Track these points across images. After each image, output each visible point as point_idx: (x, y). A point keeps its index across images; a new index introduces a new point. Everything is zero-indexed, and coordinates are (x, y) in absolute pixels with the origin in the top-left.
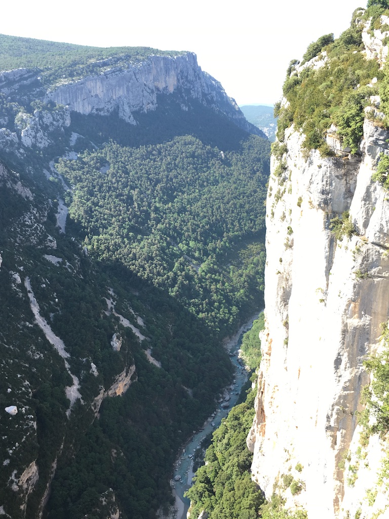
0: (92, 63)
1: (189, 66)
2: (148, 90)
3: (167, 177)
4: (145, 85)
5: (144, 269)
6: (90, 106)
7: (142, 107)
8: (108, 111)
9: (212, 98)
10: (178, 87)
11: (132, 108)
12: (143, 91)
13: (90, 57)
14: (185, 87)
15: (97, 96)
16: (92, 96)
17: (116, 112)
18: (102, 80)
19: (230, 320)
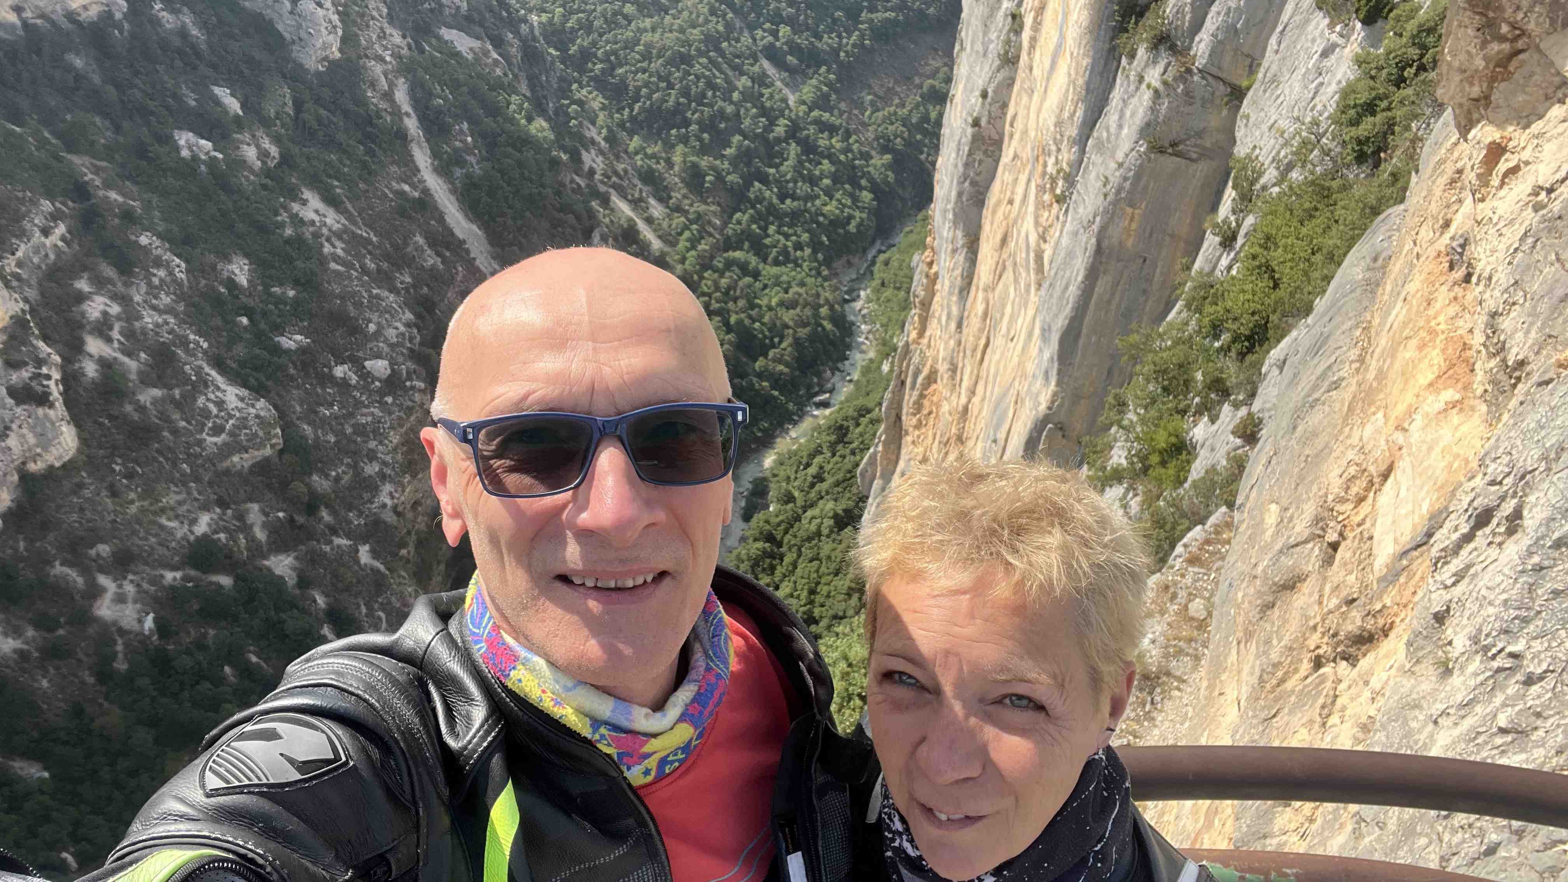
19: (853, 223)
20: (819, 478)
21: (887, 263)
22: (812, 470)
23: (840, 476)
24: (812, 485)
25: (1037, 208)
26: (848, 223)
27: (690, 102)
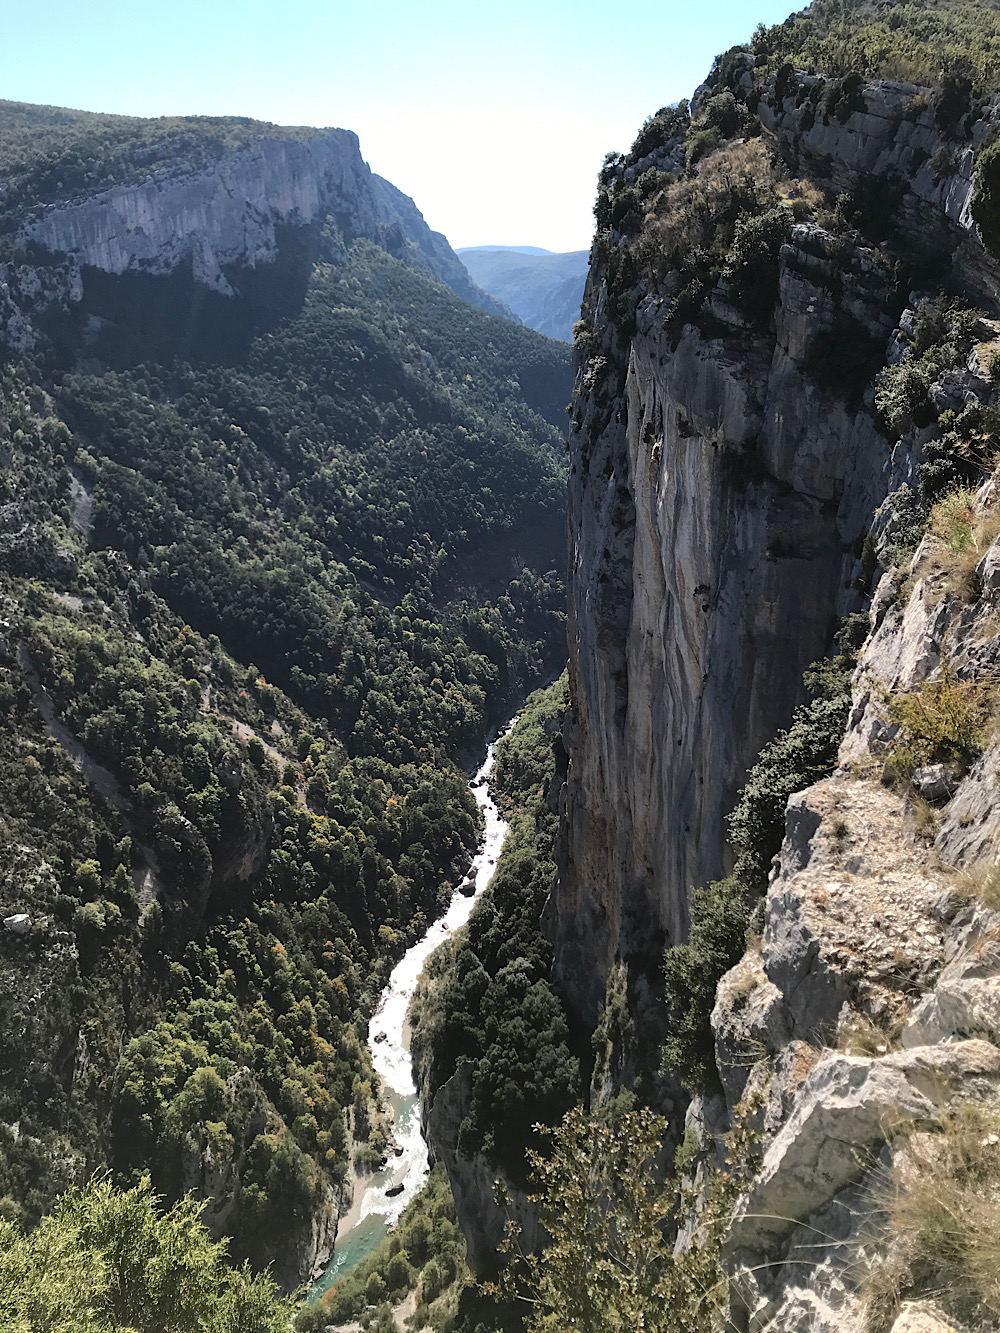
1: (343, 161)
2: (255, 216)
4: (249, 205)
6: (125, 254)
7: (243, 255)
8: (167, 265)
10: (320, 209)
11: (222, 258)
12: (243, 219)
14: (337, 210)
15: (139, 230)
16: (129, 231)
17: (185, 267)
18: (150, 195)
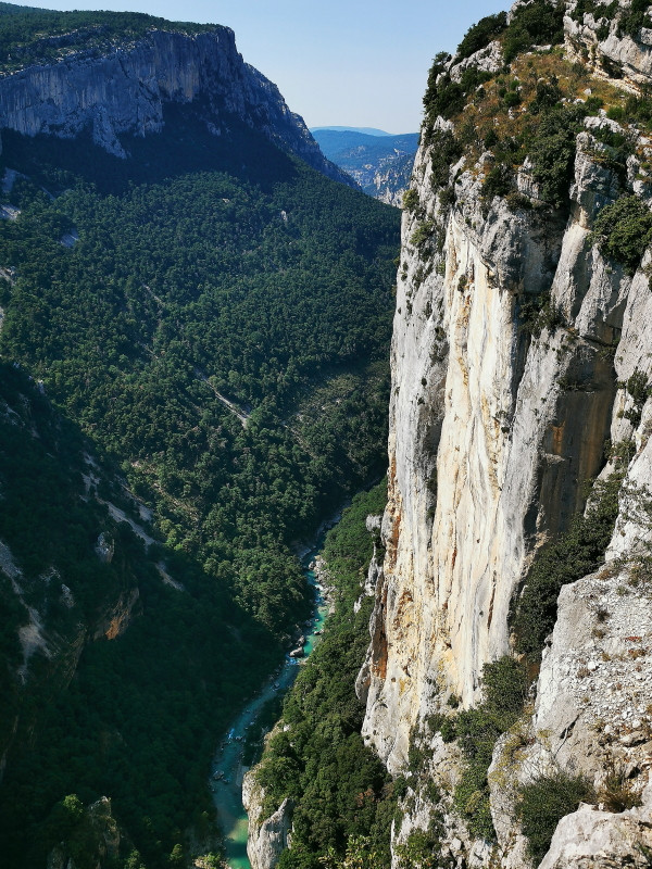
0: (40, 41)
1: (220, 52)
2: (146, 93)
3: (185, 255)
4: (141, 85)
5: (150, 420)
6: (38, 120)
7: (135, 125)
8: (72, 130)
9: (264, 113)
10: (201, 91)
11: (118, 127)
12: (137, 95)
13: (36, 28)
14: (214, 92)
15: (50, 101)
16: (42, 102)
17: (87, 133)
18: (61, 71)
19: (304, 509)
20: (322, 696)
21: (334, 537)
22: (316, 691)
23: (340, 692)
24: (318, 704)
25: (487, 441)
26: (299, 509)
27: (166, 431)
